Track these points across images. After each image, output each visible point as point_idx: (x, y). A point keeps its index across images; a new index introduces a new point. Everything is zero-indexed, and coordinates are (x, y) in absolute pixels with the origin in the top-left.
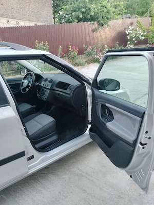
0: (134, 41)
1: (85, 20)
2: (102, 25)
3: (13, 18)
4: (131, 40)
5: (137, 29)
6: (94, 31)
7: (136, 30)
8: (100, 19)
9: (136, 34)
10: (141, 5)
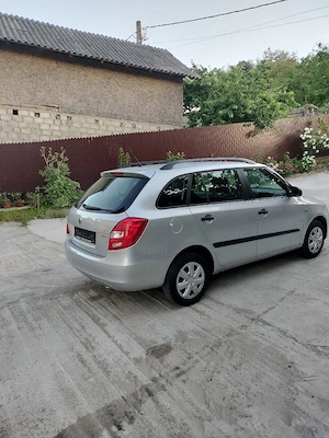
0: (315, 151)
1: (236, 120)
2: (263, 127)
3: (129, 119)
4: (310, 148)
5: (319, 132)
6: (249, 135)
7: (317, 134)
8: (259, 118)
9: (318, 141)
10: (317, 83)
